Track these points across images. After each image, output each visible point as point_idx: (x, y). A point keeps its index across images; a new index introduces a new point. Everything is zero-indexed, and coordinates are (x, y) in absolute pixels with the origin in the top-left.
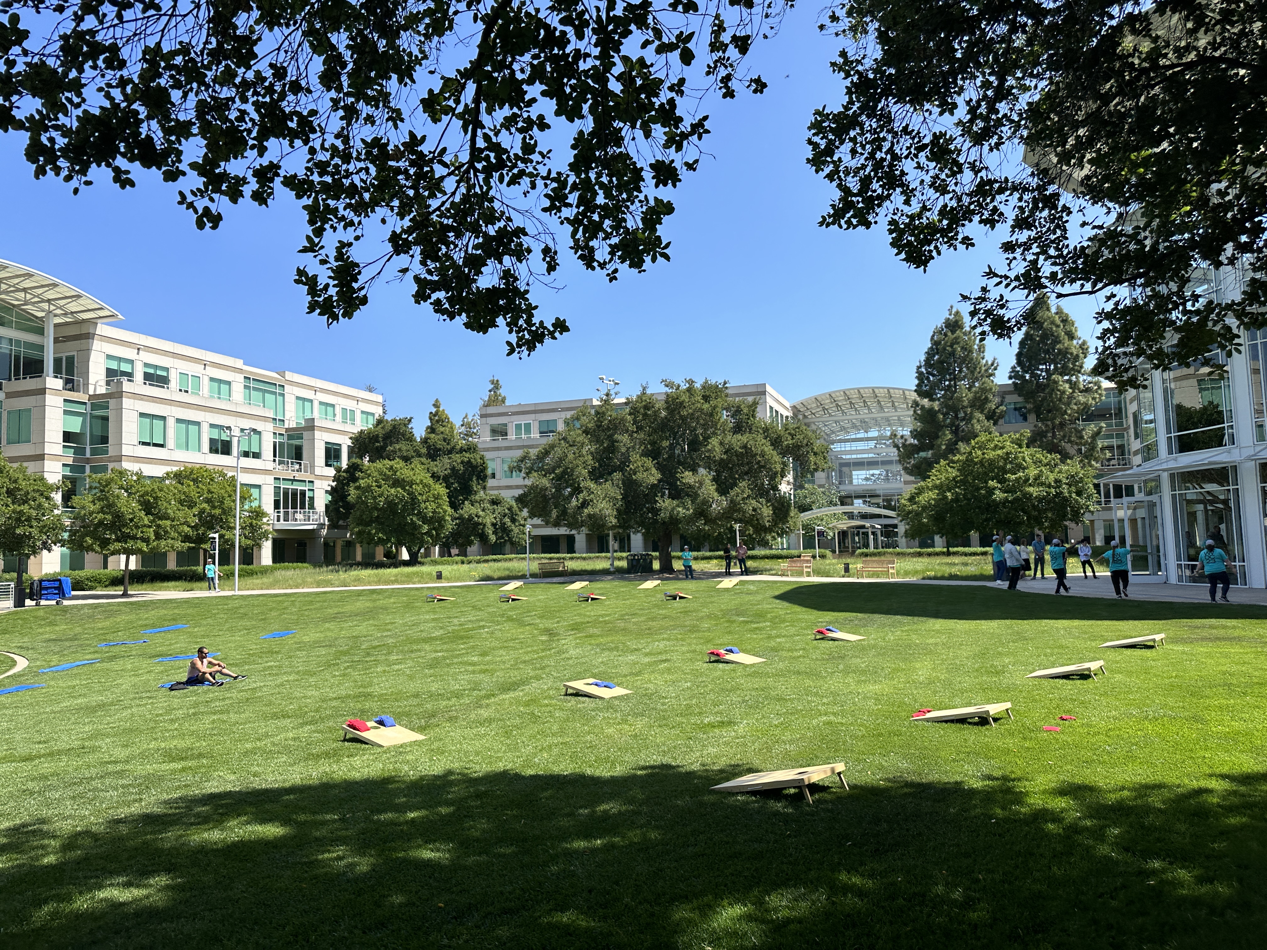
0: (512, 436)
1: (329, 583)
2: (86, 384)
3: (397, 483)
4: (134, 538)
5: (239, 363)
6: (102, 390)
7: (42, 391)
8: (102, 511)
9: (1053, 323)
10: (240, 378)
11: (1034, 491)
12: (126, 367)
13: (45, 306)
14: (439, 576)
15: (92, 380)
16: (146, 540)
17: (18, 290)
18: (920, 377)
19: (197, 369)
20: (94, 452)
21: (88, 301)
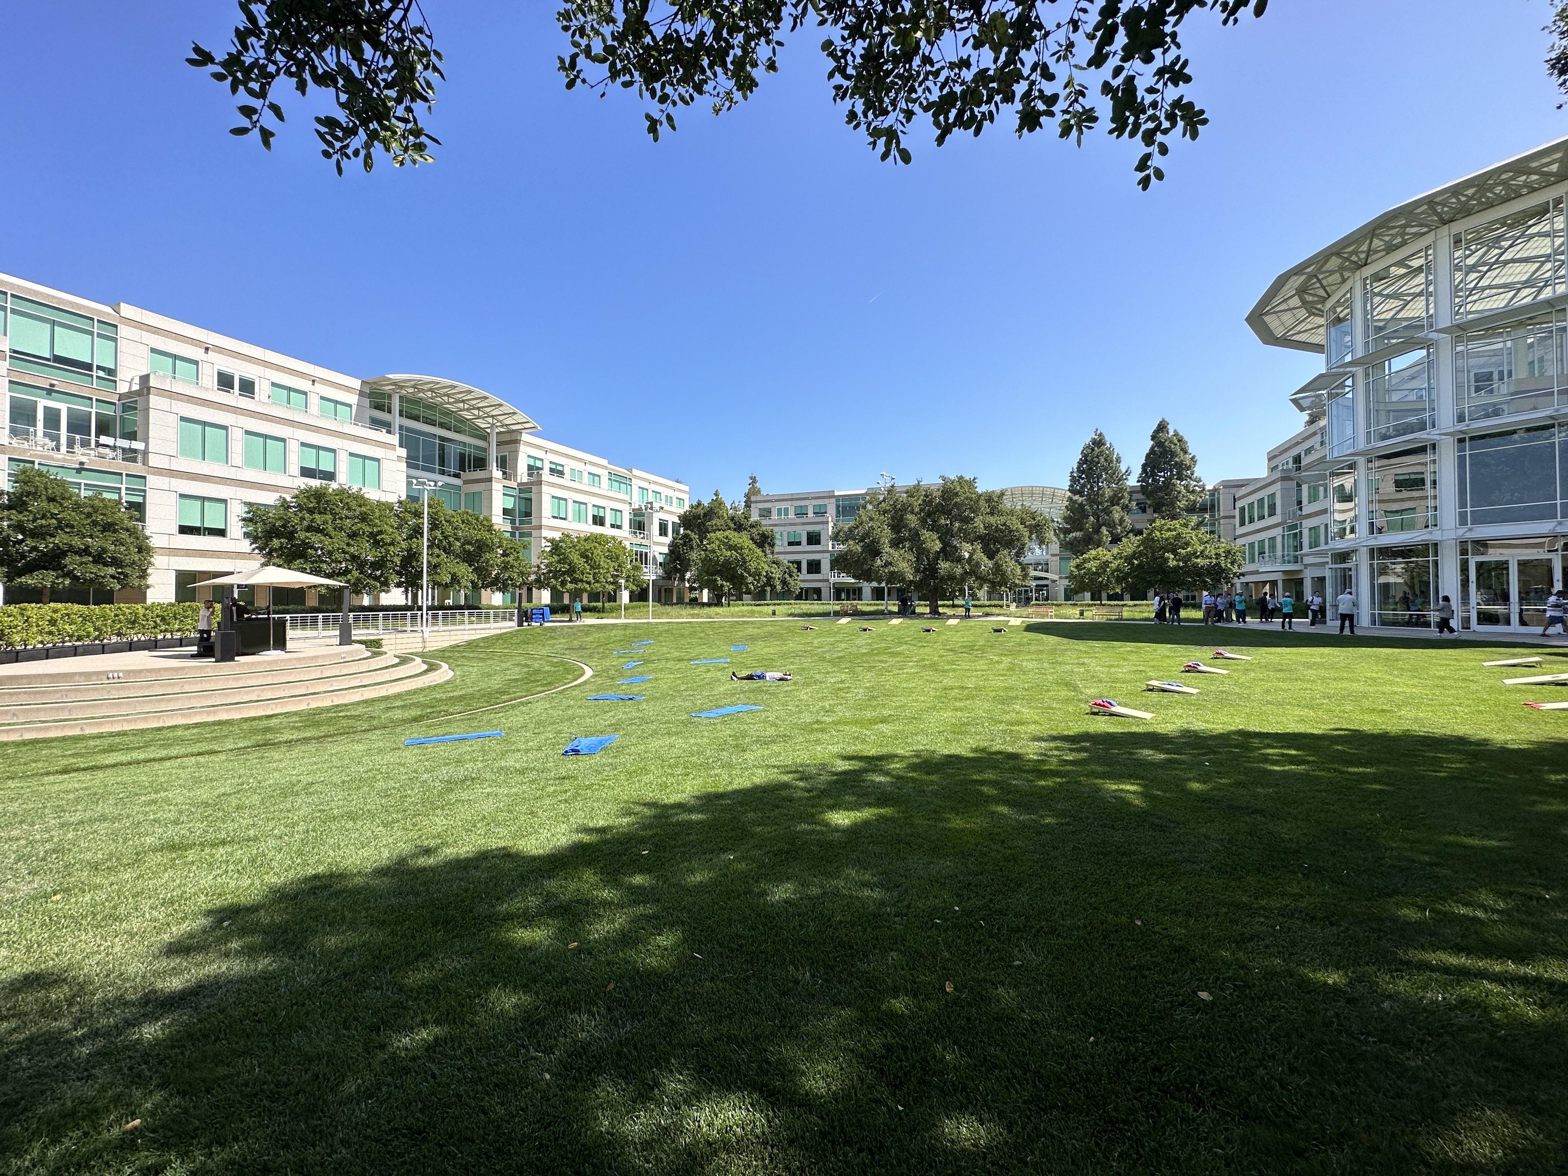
0: (775, 516)
1: (698, 616)
2: (516, 475)
3: (731, 548)
4: (582, 581)
5: (604, 462)
6: (525, 479)
7: (490, 480)
8: (559, 562)
9: (1171, 442)
10: (606, 472)
11: (1200, 562)
12: (539, 464)
13: (490, 420)
14: (774, 613)
15: (519, 473)
16: (589, 583)
17: (474, 409)
18: (1074, 480)
19: (579, 466)
20: (521, 522)
21: (521, 417)
